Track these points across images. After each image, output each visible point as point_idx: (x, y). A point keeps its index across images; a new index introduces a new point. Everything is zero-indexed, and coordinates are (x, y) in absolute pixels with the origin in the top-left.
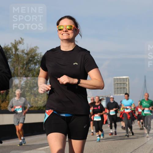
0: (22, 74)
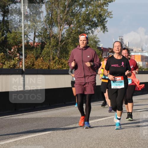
0: (63, 19)
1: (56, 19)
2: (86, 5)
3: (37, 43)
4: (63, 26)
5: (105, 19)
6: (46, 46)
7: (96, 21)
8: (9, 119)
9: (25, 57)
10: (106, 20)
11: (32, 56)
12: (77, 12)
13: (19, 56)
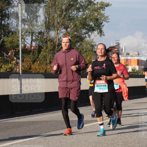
0: (60, 23)
1: (53, 23)
2: (83, 10)
3: (34, 47)
4: (60, 30)
5: (101, 23)
6: (42, 50)
7: (93, 25)
8: (5, 123)
9: (23, 61)
10: (103, 24)
11: (30, 60)
12: (73, 16)
13: (16, 60)
